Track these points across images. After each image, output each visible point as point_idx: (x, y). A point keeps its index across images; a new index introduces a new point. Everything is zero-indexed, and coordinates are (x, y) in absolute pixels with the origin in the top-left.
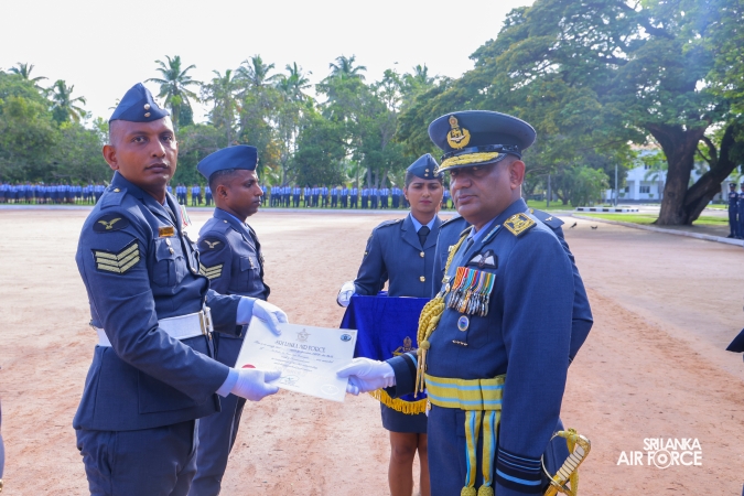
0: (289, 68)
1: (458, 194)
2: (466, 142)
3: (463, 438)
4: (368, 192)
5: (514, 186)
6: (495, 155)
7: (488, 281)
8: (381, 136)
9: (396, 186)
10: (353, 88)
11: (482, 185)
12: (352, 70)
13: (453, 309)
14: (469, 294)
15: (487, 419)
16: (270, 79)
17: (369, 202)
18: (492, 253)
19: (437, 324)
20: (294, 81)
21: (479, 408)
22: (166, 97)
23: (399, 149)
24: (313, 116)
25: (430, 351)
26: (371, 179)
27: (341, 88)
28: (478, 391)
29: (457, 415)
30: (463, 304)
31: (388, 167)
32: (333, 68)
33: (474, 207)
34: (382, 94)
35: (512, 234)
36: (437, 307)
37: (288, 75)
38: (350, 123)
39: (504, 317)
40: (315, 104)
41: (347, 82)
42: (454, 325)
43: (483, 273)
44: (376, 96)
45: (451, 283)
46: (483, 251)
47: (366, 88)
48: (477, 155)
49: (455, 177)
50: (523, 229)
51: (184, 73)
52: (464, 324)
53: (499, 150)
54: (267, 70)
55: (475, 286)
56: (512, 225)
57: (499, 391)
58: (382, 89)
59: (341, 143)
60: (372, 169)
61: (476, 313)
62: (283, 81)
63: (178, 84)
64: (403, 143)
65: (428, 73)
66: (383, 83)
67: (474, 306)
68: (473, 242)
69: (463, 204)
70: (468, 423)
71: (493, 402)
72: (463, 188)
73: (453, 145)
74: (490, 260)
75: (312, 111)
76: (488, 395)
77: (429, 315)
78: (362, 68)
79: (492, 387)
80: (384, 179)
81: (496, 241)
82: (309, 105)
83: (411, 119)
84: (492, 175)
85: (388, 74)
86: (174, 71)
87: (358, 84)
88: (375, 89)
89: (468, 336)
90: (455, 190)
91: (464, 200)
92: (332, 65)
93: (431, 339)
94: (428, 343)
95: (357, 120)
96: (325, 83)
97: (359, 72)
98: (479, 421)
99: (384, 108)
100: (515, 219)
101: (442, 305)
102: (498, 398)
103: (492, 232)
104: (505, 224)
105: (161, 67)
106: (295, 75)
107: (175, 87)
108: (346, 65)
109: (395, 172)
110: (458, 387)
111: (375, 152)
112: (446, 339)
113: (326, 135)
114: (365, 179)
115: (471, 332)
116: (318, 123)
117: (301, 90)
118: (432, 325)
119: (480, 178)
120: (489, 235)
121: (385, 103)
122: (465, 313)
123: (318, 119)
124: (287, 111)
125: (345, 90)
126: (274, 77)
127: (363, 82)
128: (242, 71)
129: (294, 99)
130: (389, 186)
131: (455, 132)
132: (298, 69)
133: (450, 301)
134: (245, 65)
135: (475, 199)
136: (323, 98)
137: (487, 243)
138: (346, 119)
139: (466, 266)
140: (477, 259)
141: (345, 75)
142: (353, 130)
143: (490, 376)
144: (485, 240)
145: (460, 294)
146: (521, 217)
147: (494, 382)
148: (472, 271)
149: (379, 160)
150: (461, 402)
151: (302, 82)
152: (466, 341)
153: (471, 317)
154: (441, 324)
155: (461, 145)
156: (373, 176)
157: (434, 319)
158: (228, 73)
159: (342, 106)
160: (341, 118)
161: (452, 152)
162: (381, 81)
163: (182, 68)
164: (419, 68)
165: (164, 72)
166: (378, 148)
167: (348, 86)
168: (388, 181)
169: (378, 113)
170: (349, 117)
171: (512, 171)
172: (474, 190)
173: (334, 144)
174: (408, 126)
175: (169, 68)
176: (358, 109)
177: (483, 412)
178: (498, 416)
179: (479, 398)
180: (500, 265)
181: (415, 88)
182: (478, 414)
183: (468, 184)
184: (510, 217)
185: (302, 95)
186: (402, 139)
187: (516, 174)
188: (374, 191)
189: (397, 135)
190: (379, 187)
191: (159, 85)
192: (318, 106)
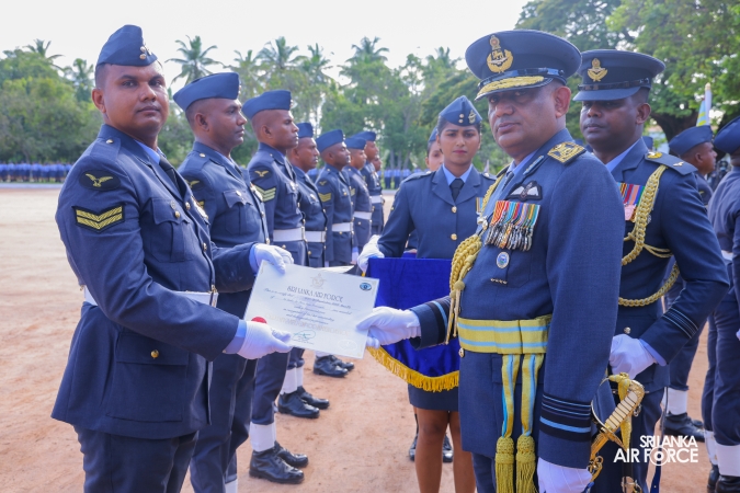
0: (310, 48)
1: (498, 122)
2: (508, 64)
3: (500, 384)
4: (391, 174)
5: (559, 114)
6: (541, 79)
7: (531, 213)
8: (404, 119)
9: (419, 167)
10: (376, 72)
11: (526, 112)
12: (375, 51)
13: (492, 246)
14: (510, 228)
15: (527, 364)
16: (293, 61)
17: (393, 184)
18: (535, 184)
19: (473, 263)
20: (315, 62)
21: (518, 351)
22: (186, 77)
23: (422, 131)
24: (337, 98)
25: (464, 291)
26: (394, 161)
27: (365, 72)
28: (517, 333)
29: (494, 360)
30: (503, 239)
31: (411, 149)
32: (355, 50)
33: (516, 136)
34: (405, 78)
35: (558, 162)
36: (473, 245)
37: (310, 55)
38: (374, 107)
39: (549, 251)
40: (337, 87)
41: (370, 66)
42: (492, 262)
43: (525, 205)
44: (399, 80)
45: (489, 220)
46: (525, 183)
47: (388, 72)
48: (520, 78)
49: (494, 105)
50: (571, 155)
51: (205, 53)
52: (503, 260)
53: (544, 74)
54: (290, 52)
55: (517, 219)
56: (558, 153)
57: (541, 332)
58: (404, 73)
59: (363, 125)
60: (395, 150)
61: (517, 248)
62: (305, 63)
63: (199, 65)
64: (427, 127)
65: (450, 55)
66: (406, 67)
67: (516, 240)
68: (513, 175)
69: (504, 133)
70: (505, 369)
71: (533, 345)
72: (505, 115)
73: (494, 69)
74: (533, 191)
75: (336, 93)
76: (527, 337)
77: (465, 254)
78: (385, 49)
79: (532, 329)
80: (406, 161)
81: (539, 172)
82: (333, 87)
83: (433, 106)
84: (536, 101)
85: (412, 60)
86: (194, 51)
87: (382, 67)
88: (398, 73)
89: (508, 274)
90: (495, 118)
91: (506, 128)
92: (354, 46)
93: (466, 280)
94: (462, 283)
95: (381, 103)
96: (349, 65)
97: (382, 54)
98: (517, 366)
99: (407, 93)
100: (561, 147)
101: (478, 243)
102: (539, 340)
103: (535, 163)
104: (551, 153)
105: (181, 47)
106: (317, 55)
107: (195, 67)
108: (368, 47)
109: (417, 153)
110: (495, 329)
111: (397, 134)
112: (483, 278)
113: (349, 118)
114: (388, 161)
115: (511, 269)
116: (342, 106)
117: (323, 71)
118: (468, 264)
119: (523, 105)
120: (531, 167)
121: (407, 87)
122: (505, 249)
123: (342, 101)
124: (311, 94)
125: (370, 74)
126: (298, 58)
127: (386, 63)
128: (265, 52)
129: (317, 81)
130: (411, 168)
131: (496, 54)
132: (320, 49)
133: (488, 238)
134: (268, 47)
135: (518, 127)
136: (345, 81)
137: (529, 175)
138: (368, 102)
139: (506, 200)
140: (519, 191)
141: (368, 56)
142: (376, 114)
143: (531, 316)
144: (527, 171)
145: (499, 228)
146: (567, 145)
147: (535, 322)
148: (513, 205)
149: (402, 143)
150: (497, 345)
151: (324, 63)
152: (506, 278)
153: (512, 252)
154: (478, 263)
155: (503, 68)
156: (396, 158)
157: (470, 258)
158: (250, 53)
159: (365, 89)
160: (365, 102)
161: (493, 76)
162: (403, 65)
163: (203, 48)
164: (441, 49)
165: (185, 52)
166: (401, 130)
167: (371, 70)
168: (410, 163)
169: (401, 95)
170: (371, 100)
171: (557, 99)
172: (516, 117)
173: (358, 127)
174: (431, 112)
175: (189, 48)
176: (381, 92)
177: (522, 356)
178: (539, 361)
179: (519, 341)
180: (545, 195)
181: (437, 72)
182: (517, 358)
183: (509, 111)
184: (554, 147)
185: (323, 76)
186: (424, 123)
187: (561, 102)
188: (397, 172)
189: (421, 120)
190: (402, 168)
191: (180, 65)
192: (341, 88)
